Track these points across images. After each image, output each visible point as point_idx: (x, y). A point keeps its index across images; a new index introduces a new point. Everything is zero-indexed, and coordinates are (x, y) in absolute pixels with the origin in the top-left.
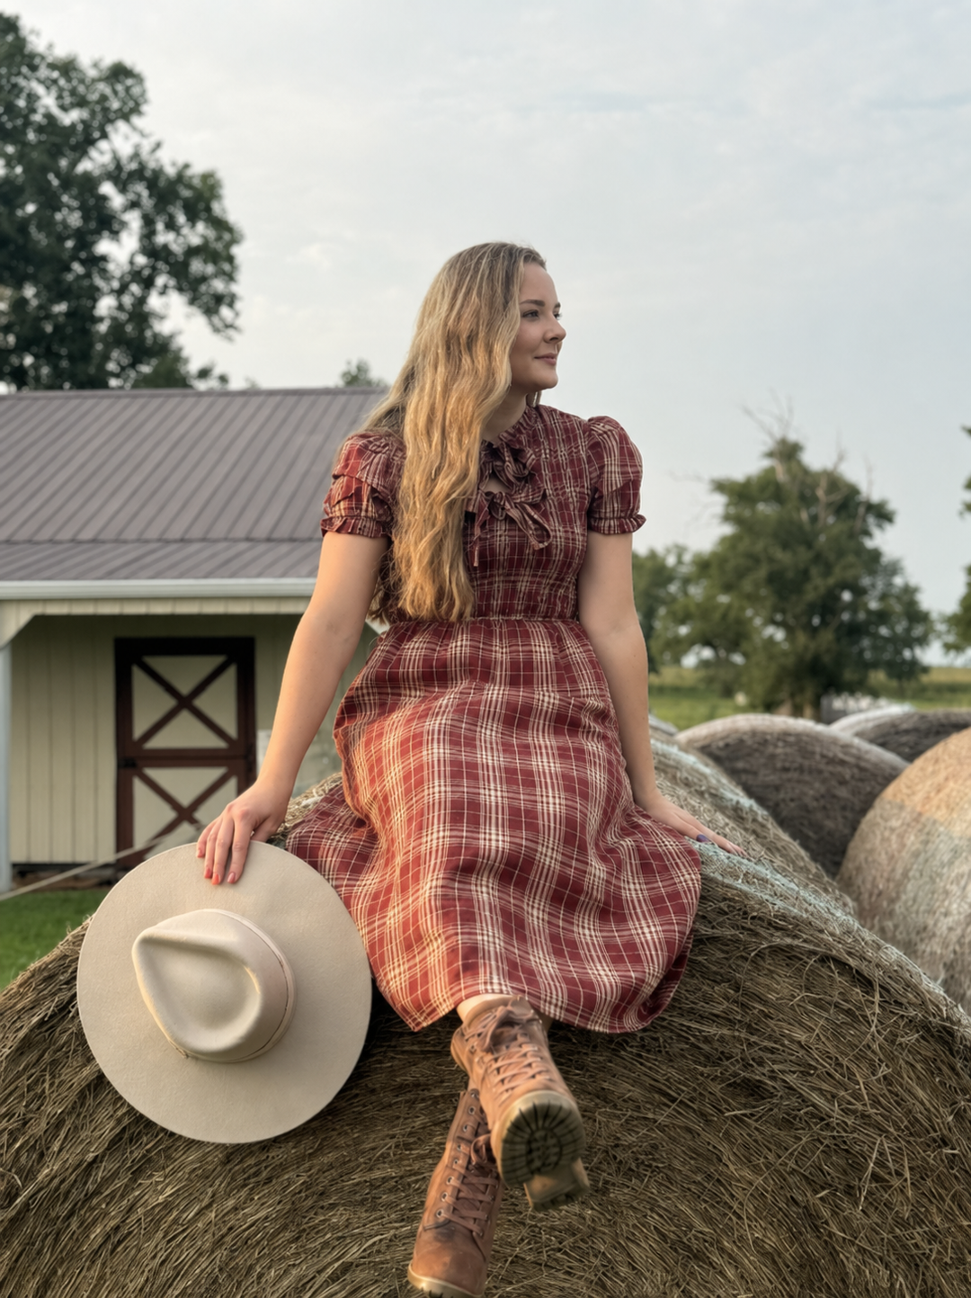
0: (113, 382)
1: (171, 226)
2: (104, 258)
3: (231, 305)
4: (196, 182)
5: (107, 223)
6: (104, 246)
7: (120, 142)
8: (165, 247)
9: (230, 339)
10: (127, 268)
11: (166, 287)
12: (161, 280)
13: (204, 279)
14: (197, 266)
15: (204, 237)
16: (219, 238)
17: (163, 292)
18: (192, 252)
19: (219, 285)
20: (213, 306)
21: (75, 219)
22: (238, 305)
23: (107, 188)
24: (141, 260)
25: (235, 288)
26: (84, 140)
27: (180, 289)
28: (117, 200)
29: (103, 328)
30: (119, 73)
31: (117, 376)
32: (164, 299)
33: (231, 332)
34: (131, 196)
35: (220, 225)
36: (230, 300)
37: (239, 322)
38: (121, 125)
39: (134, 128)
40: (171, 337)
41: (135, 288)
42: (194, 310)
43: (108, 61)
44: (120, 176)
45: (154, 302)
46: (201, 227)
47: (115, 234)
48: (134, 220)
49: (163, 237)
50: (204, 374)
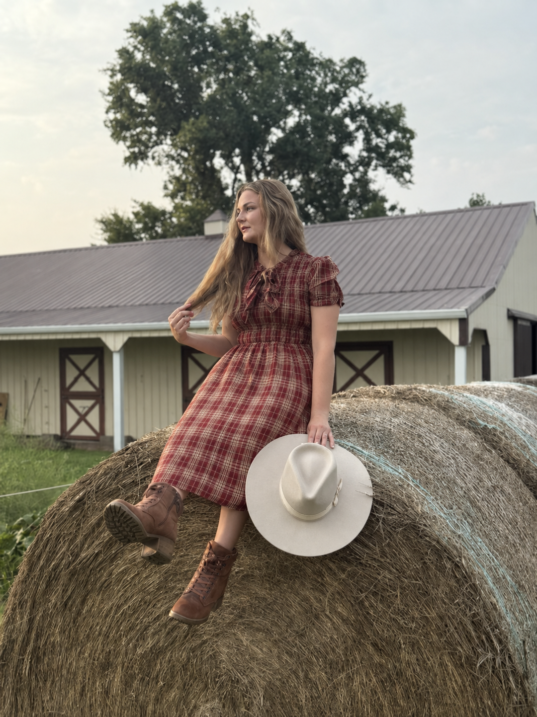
0: (351, 216)
1: (379, 135)
2: (347, 155)
3: (409, 172)
4: (392, 111)
5: (348, 138)
6: (347, 149)
7: (353, 97)
8: (377, 146)
9: (408, 188)
10: (357, 158)
11: (376, 166)
12: (374, 162)
13: (395, 159)
14: (392, 153)
15: (396, 138)
16: (404, 137)
17: (375, 169)
18: (389, 146)
19: (402, 162)
20: (399, 172)
21: (332, 138)
22: (412, 170)
23: (347, 121)
24: (365, 154)
25: (411, 162)
26: (336, 99)
27: (384, 166)
28: (352, 127)
29: (346, 191)
30: (354, 62)
31: (352, 213)
32: (375, 172)
33: (409, 184)
34: (358, 123)
35: (405, 131)
36: (408, 169)
37: (413, 179)
38: (353, 89)
39: (360, 89)
40: (379, 191)
41: (361, 168)
42: (390, 176)
43: (348, 57)
44: (353, 113)
45: (371, 174)
46: (394, 133)
47: (351, 143)
48: (360, 135)
49: (376, 141)
50: (393, 208)
